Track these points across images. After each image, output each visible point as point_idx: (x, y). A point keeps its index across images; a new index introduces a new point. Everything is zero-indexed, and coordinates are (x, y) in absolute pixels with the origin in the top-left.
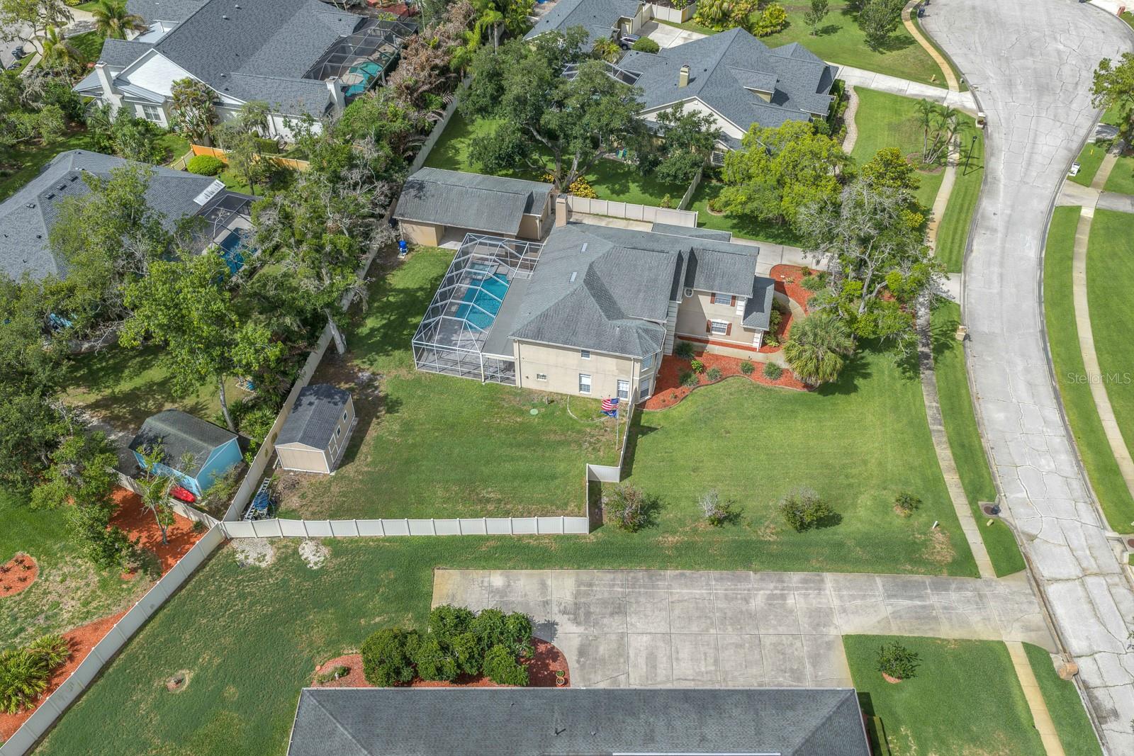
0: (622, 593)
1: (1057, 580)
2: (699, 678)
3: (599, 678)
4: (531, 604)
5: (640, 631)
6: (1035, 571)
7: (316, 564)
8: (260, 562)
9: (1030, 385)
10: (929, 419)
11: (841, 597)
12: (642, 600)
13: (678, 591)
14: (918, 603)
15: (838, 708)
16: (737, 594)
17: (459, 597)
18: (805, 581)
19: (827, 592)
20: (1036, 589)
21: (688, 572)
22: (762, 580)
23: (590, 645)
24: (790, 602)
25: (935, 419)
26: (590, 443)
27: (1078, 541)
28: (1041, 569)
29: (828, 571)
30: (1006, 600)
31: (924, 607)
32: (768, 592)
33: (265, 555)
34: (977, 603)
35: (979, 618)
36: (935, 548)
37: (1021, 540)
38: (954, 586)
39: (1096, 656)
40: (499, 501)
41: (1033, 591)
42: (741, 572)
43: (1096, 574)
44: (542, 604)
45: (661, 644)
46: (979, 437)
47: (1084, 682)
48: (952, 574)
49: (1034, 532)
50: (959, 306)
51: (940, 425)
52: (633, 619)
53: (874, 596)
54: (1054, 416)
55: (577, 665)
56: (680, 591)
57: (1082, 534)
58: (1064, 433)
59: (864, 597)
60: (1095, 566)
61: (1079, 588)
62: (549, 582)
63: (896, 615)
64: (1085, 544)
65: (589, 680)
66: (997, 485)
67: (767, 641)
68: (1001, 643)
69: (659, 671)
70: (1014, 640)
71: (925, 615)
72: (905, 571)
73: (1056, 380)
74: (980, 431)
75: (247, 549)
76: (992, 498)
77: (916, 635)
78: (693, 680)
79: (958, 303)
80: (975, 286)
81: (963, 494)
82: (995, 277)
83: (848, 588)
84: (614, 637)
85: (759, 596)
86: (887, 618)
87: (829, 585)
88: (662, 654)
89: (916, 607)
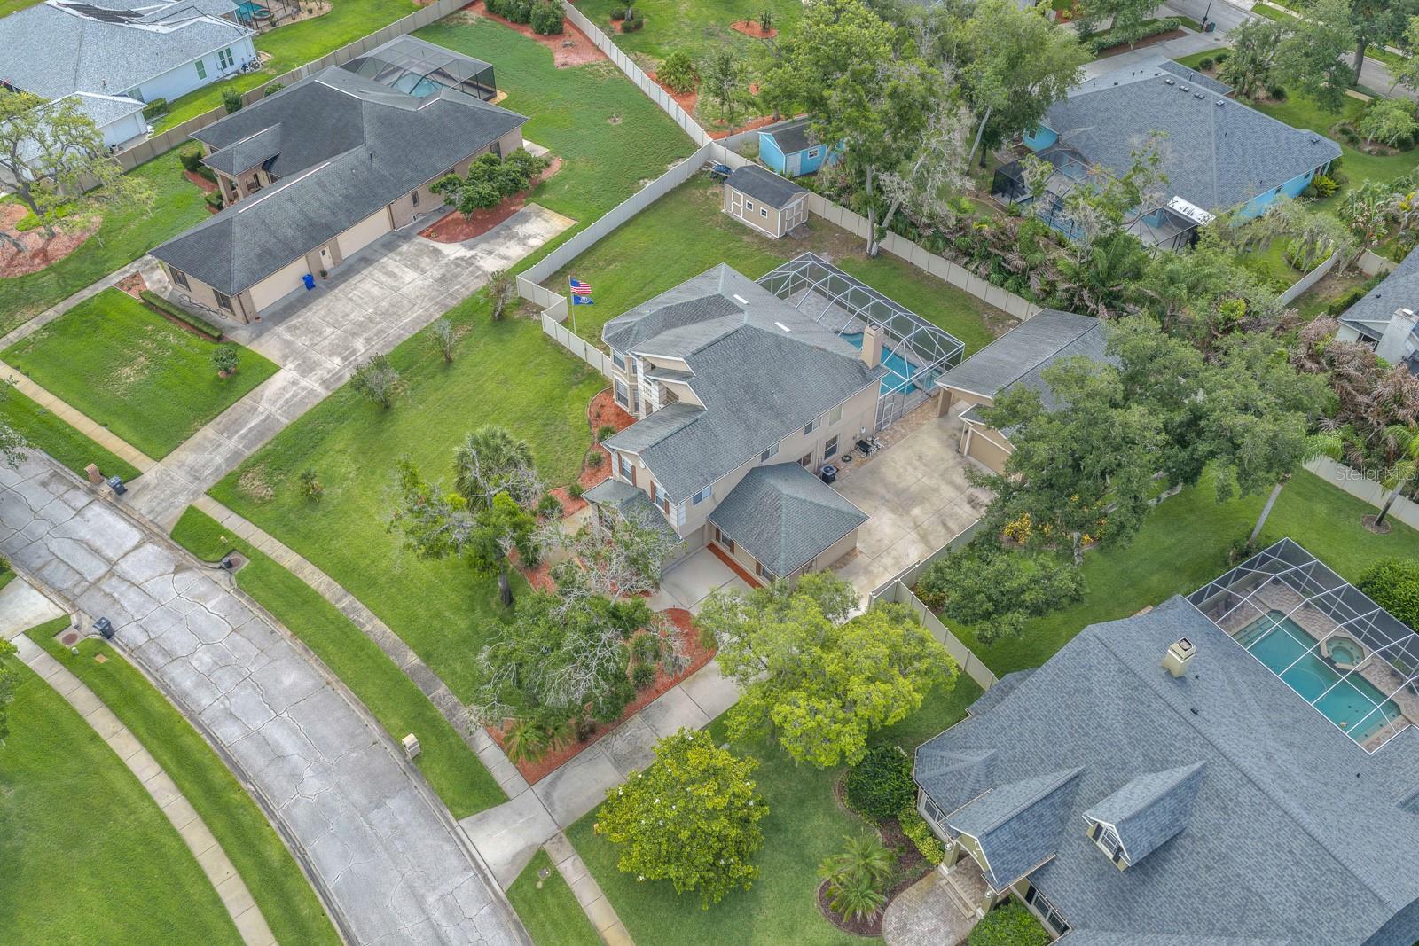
0: (452, 288)
1: (136, 547)
2: (353, 286)
3: (411, 249)
4: (498, 247)
5: (416, 280)
6: (160, 542)
9: (279, 757)
10: (359, 605)
11: (303, 389)
12: (435, 293)
14: (243, 431)
15: (231, 273)
16: (379, 338)
17: (543, 222)
18: (339, 379)
19: (317, 385)
20: (152, 527)
21: (426, 325)
22: (371, 357)
23: (436, 256)
24: (337, 360)
27: (131, 599)
28: (156, 548)
29: (329, 397)
30: (174, 494)
31: (237, 432)
32: (358, 354)
34: (196, 471)
35: (187, 462)
36: (259, 480)
37: (190, 559)
38: (224, 467)
39: (75, 513)
41: (153, 523)
43: (99, 579)
45: (395, 284)
46: (296, 633)
47: (79, 488)
48: (231, 474)
49: (178, 576)
50: (458, 818)
51: (344, 608)
52: (429, 282)
53: (280, 409)
54: (229, 733)
55: (431, 245)
56: (418, 312)
57: (129, 609)
59: (287, 402)
60: (103, 587)
61: (111, 555)
63: (254, 410)
64: (122, 602)
65: (415, 245)
66: (243, 596)
68: (158, 460)
70: (151, 471)
71: (230, 430)
73: (250, 794)
74: (299, 641)
76: (240, 578)
77: (228, 410)
79: (463, 823)
80: (465, 884)
81: (269, 553)
82: (452, 935)
83: (303, 398)
84: (428, 268)
85: (362, 348)
86: (259, 403)
87: (320, 389)
88: (389, 280)
89: (243, 427)
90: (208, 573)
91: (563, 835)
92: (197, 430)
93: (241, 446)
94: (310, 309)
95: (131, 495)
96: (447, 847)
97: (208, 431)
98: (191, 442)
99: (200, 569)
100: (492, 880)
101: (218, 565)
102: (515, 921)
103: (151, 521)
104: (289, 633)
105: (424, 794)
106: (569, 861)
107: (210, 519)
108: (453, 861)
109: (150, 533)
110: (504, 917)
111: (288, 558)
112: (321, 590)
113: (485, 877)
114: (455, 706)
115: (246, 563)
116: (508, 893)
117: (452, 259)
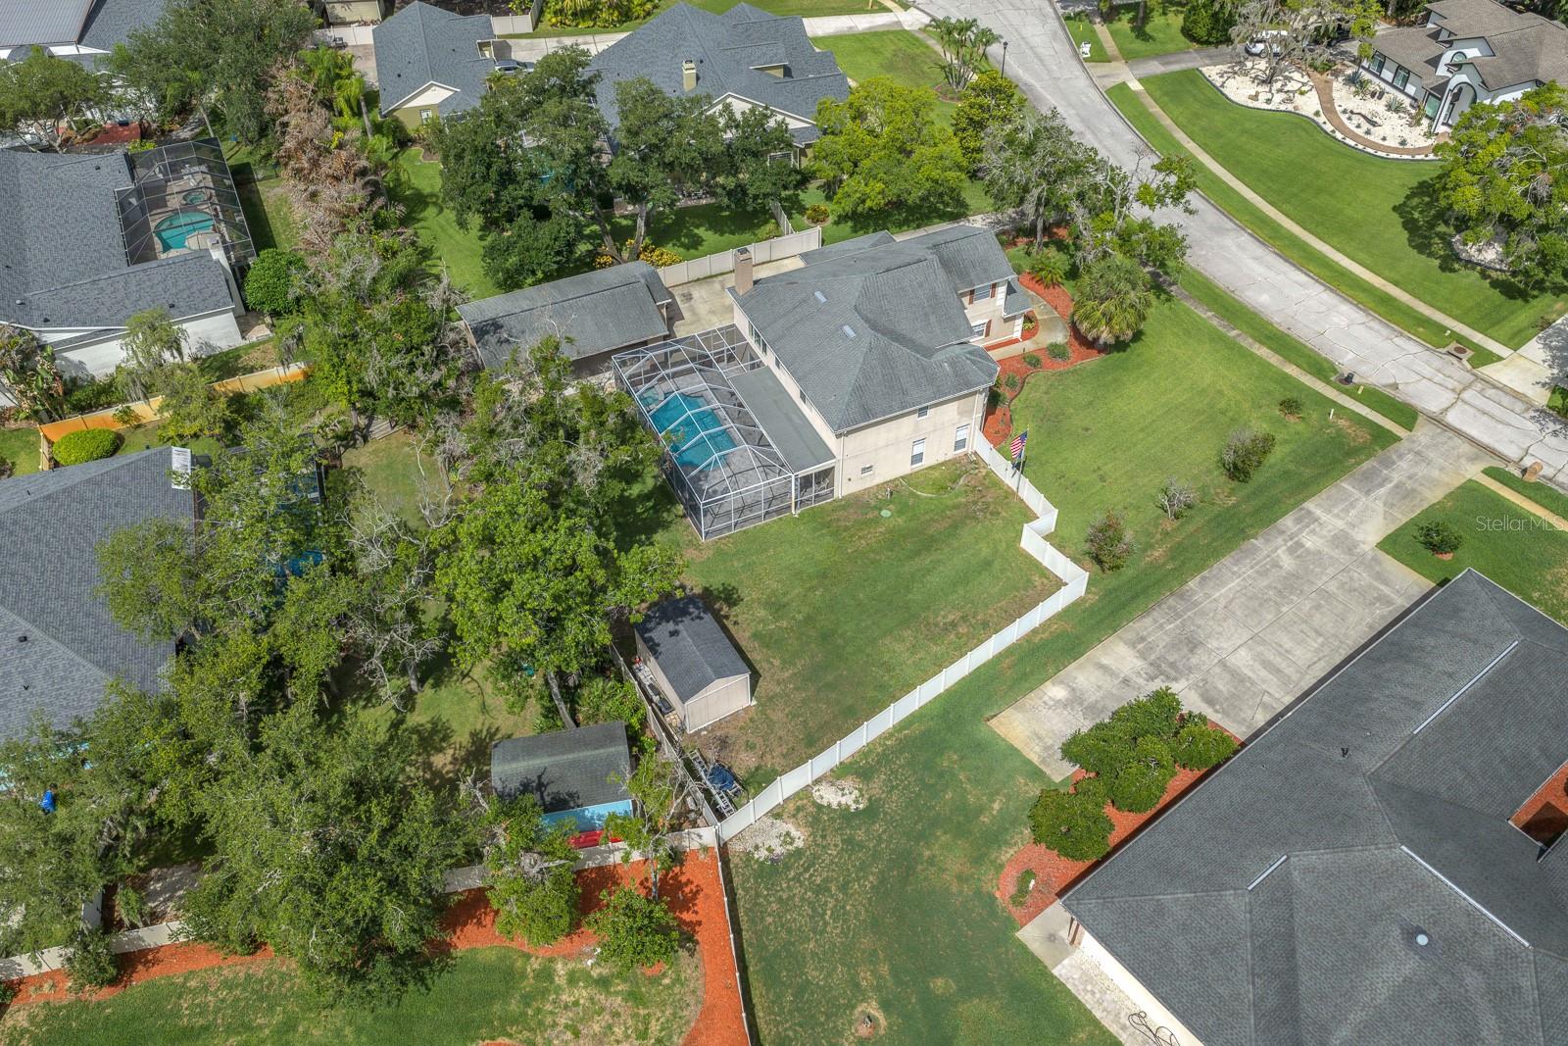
0: (1177, 627)
1: (1447, 409)
2: (1321, 655)
3: (1249, 712)
4: (1114, 691)
5: (1230, 650)
6: (1425, 412)
7: (856, 801)
8: (791, 844)
9: (1255, 259)
11: (1337, 516)
12: (1199, 622)
13: (1218, 594)
14: (1389, 485)
16: (1263, 565)
17: (1043, 733)
18: (1298, 521)
19: (1324, 519)
20: (1441, 426)
21: (1205, 573)
22: (1267, 541)
23: (1207, 690)
24: (1308, 545)
25: (1224, 327)
26: (981, 510)
27: (1426, 370)
28: (1427, 408)
29: (1304, 501)
30: (1435, 446)
31: (1397, 486)
32: (1284, 548)
33: (788, 834)
34: (1423, 461)
35: (1437, 471)
36: (1349, 434)
37: (1389, 392)
38: (1394, 457)
39: (1530, 451)
40: (964, 618)
41: (1441, 428)
42: (1246, 545)
43: (1464, 389)
44: (1123, 685)
45: (1260, 648)
46: (1270, 324)
48: (1383, 448)
49: (1392, 381)
51: (1234, 329)
52: (1213, 644)
53: (1357, 500)
54: (1302, 278)
55: (1220, 716)
56: (1222, 593)
57: (1422, 363)
58: (1322, 288)
59: (1352, 506)
60: (1457, 383)
61: (1466, 407)
62: (1105, 661)
63: (1387, 504)
64: (1432, 370)
65: (1244, 720)
66: (1326, 358)
67: (1332, 587)
68: (1470, 480)
69: (1286, 671)
70: (1474, 472)
71: (1404, 493)
72: (1353, 466)
73: (1269, 245)
74: (1265, 319)
75: (759, 841)
76: (1335, 371)
78: (1320, 659)
81: (1314, 379)
83: (1334, 506)
84: (1217, 670)
85: (1282, 556)
86: (1385, 512)
87: (1318, 512)
88: (1270, 656)
89: (1392, 489)
92: (1444, 499)
94: (1371, 627)
97: (1432, 496)
99: (1375, 385)
103: (1446, 431)
104: (1275, 325)
107: (1385, 416)
109: (1440, 421)
112: (1257, 345)
115: (1333, 379)
117: (1183, 680)
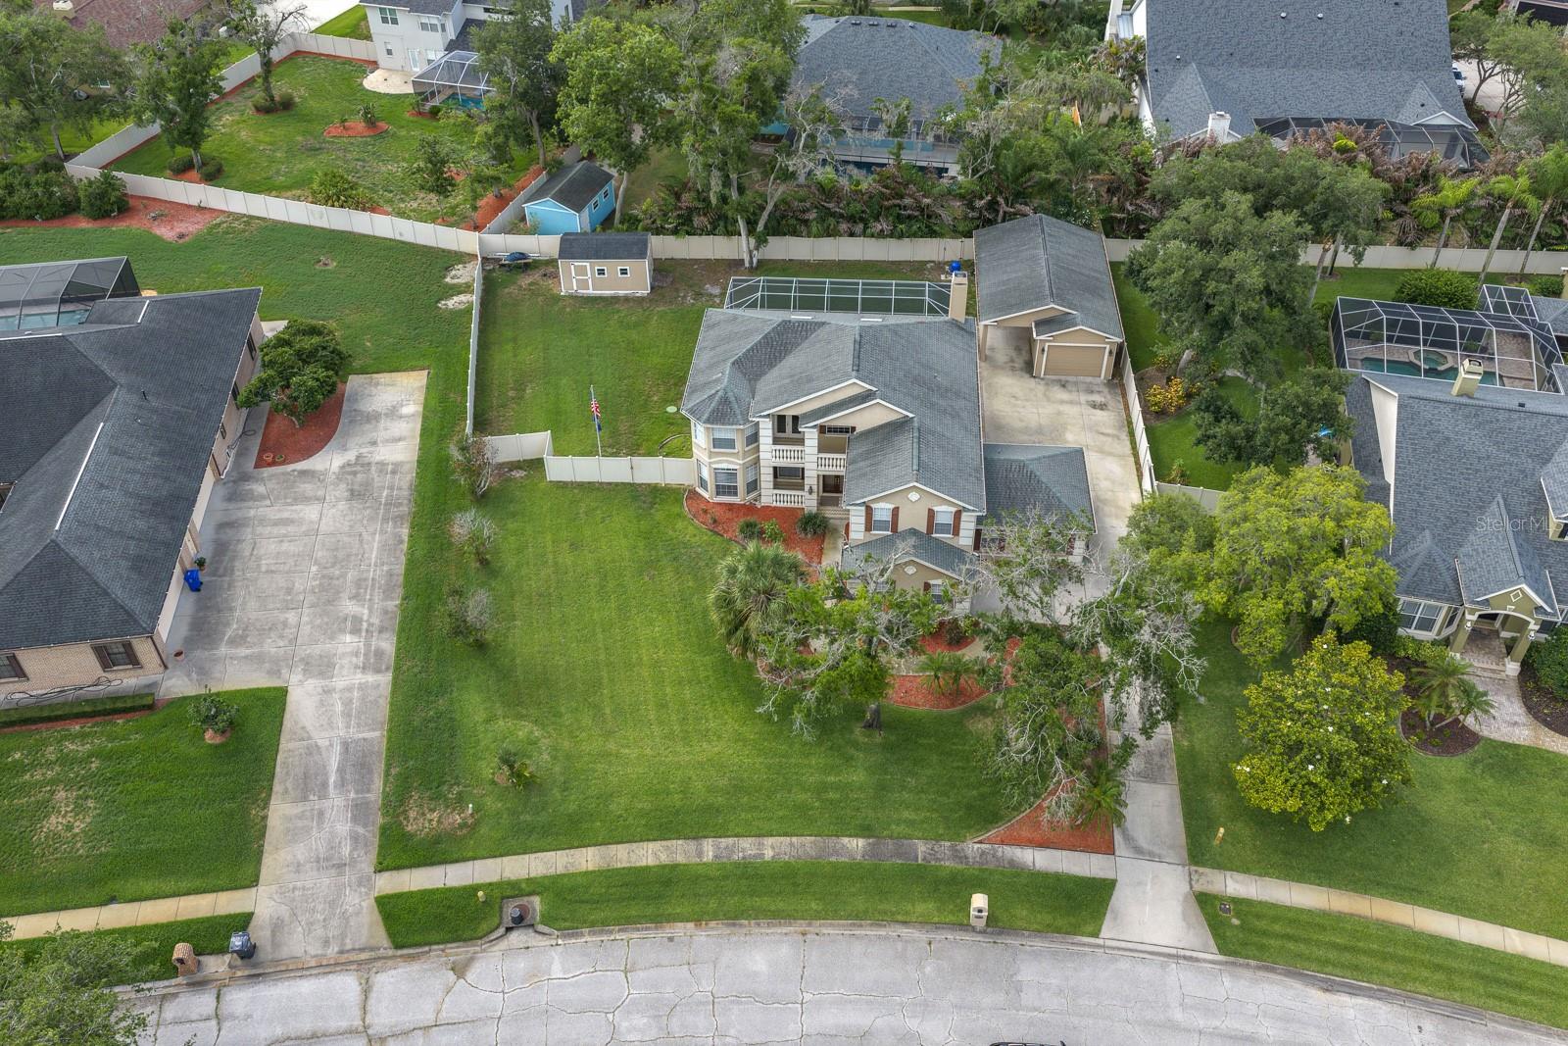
0: (380, 497)
1: (366, 993)
2: (253, 558)
3: (270, 486)
4: (374, 434)
5: (325, 511)
6: (390, 963)
7: (445, 304)
8: (451, 278)
9: (862, 1037)
10: (724, 842)
11: (349, 689)
12: (368, 512)
13: (377, 539)
14: (332, 779)
15: (122, 607)
16: (366, 589)
17: (390, 388)
18: (379, 654)
19: (359, 676)
20: (353, 957)
21: (405, 546)
22: (386, 612)
23: (313, 477)
24: (348, 638)
28: (393, 972)
29: (395, 679)
30: (332, 904)
31: (325, 785)
32: (365, 618)
34: (327, 859)
35: (301, 858)
36: (432, 810)
37: (457, 952)
38: (361, 830)
39: (214, 1022)
41: (348, 951)
42: (400, 592)
44: (374, 441)
45: (304, 528)
46: (698, 919)
47: (175, 995)
48: (384, 831)
49: (471, 976)
50: (1096, 935)
51: (716, 857)
52: (342, 505)
53: (348, 727)
55: (289, 470)
56: (375, 541)
59: (347, 715)
61: (344, 1024)
62: (401, 442)
63: (313, 750)
65: (270, 480)
66: (582, 935)
67: (291, 616)
68: (255, 883)
69: (269, 528)
70: (262, 902)
71: (310, 785)
72: (389, 766)
74: (713, 924)
76: (549, 920)
77: (278, 769)
78: (251, 555)
79: (1105, 932)
80: (1178, 976)
81: (552, 872)
82: (1237, 1026)
83: (363, 699)
84: (320, 493)
85: (360, 609)
86: (309, 738)
87: (370, 678)
88: (291, 529)
89: (326, 775)
90: (503, 945)
91: (1193, 868)
92: (265, 818)
93: (352, 795)
94: (231, 609)
95: (269, 948)
96: (1124, 965)
97: (280, 811)
98: (271, 836)
99: (484, 951)
100: (1195, 954)
101: (502, 930)
102: (1259, 968)
103: (341, 952)
104: (691, 925)
105: (1038, 944)
106: (1229, 882)
107: (424, 893)
108: (1146, 972)
109: (361, 963)
110: (1248, 973)
111: (587, 859)
112: (664, 859)
113: (1190, 959)
114: (953, 848)
115: (537, 903)
116: (1222, 951)
117: (337, 470)
